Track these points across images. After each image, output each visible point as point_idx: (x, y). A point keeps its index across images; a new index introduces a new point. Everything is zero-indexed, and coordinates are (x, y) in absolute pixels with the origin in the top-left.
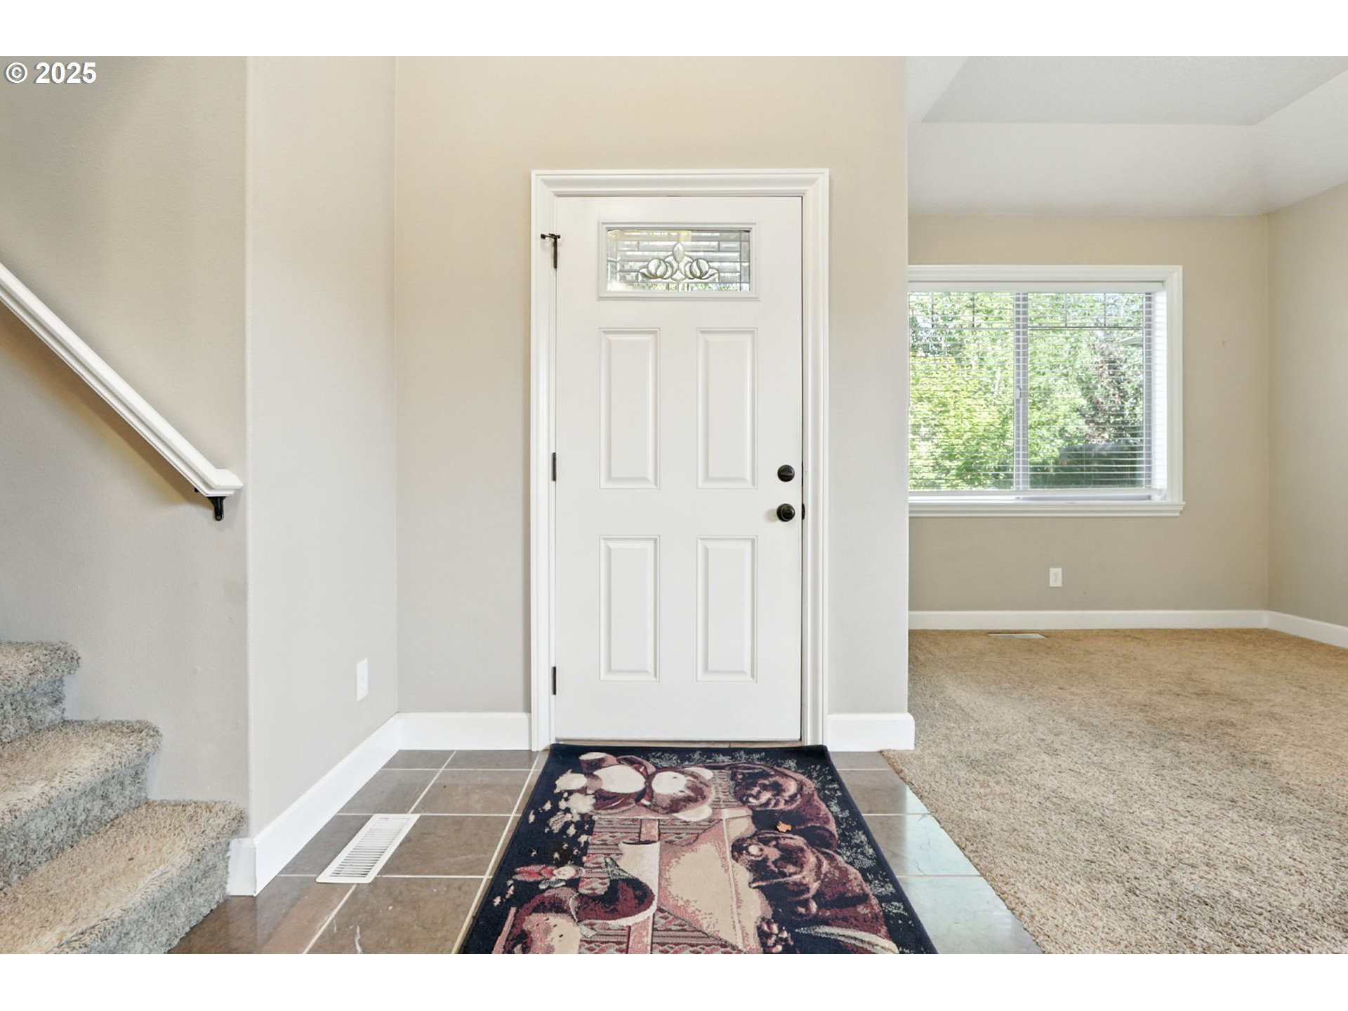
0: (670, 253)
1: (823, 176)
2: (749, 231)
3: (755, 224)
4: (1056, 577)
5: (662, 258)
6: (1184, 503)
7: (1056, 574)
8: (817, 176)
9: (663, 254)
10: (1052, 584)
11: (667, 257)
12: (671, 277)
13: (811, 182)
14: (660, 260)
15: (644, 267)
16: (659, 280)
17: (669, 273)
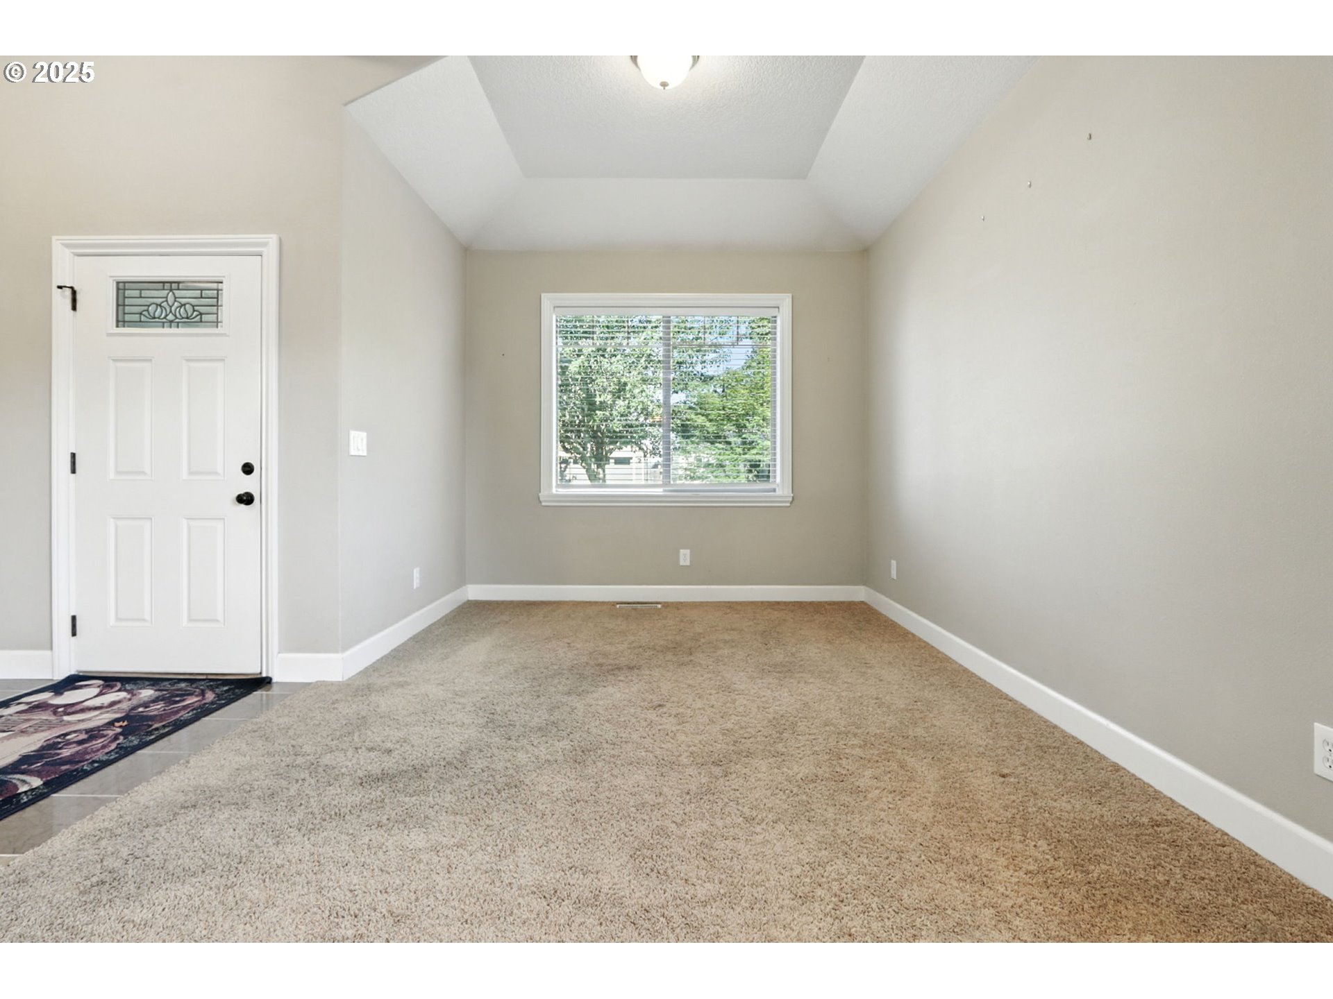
0: (164, 299)
1: (273, 240)
2: (222, 283)
3: (224, 277)
4: (685, 557)
5: (159, 303)
6: (792, 495)
7: (685, 555)
8: (267, 240)
9: (159, 301)
10: (682, 563)
11: (163, 302)
12: (165, 318)
13: (265, 244)
14: (157, 305)
15: (145, 311)
16: (157, 320)
17: (163, 316)
